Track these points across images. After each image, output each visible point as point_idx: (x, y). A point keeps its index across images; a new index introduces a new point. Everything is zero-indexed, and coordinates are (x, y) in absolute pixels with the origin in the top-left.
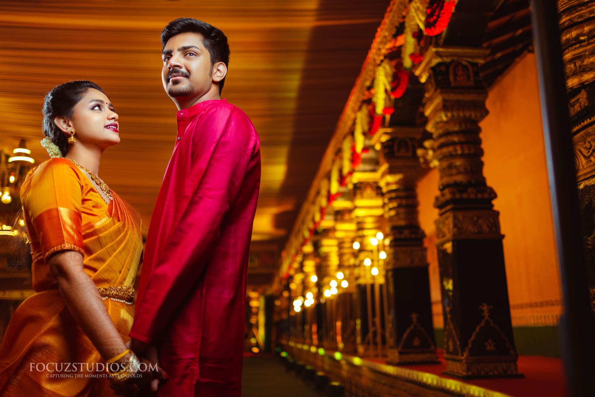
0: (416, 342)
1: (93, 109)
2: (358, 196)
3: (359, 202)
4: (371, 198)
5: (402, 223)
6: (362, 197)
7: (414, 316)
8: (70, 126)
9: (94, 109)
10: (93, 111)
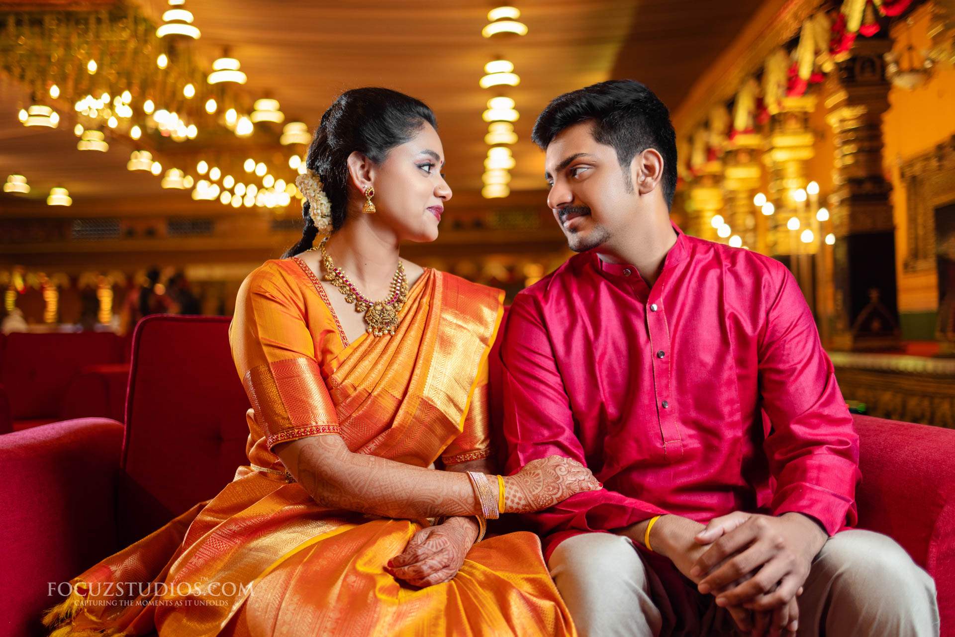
0: (876, 325)
1: (420, 167)
2: (777, 131)
3: (779, 140)
4: (795, 133)
5: (861, 173)
6: (783, 133)
7: (874, 295)
8: (369, 179)
9: (423, 168)
10: (420, 171)
